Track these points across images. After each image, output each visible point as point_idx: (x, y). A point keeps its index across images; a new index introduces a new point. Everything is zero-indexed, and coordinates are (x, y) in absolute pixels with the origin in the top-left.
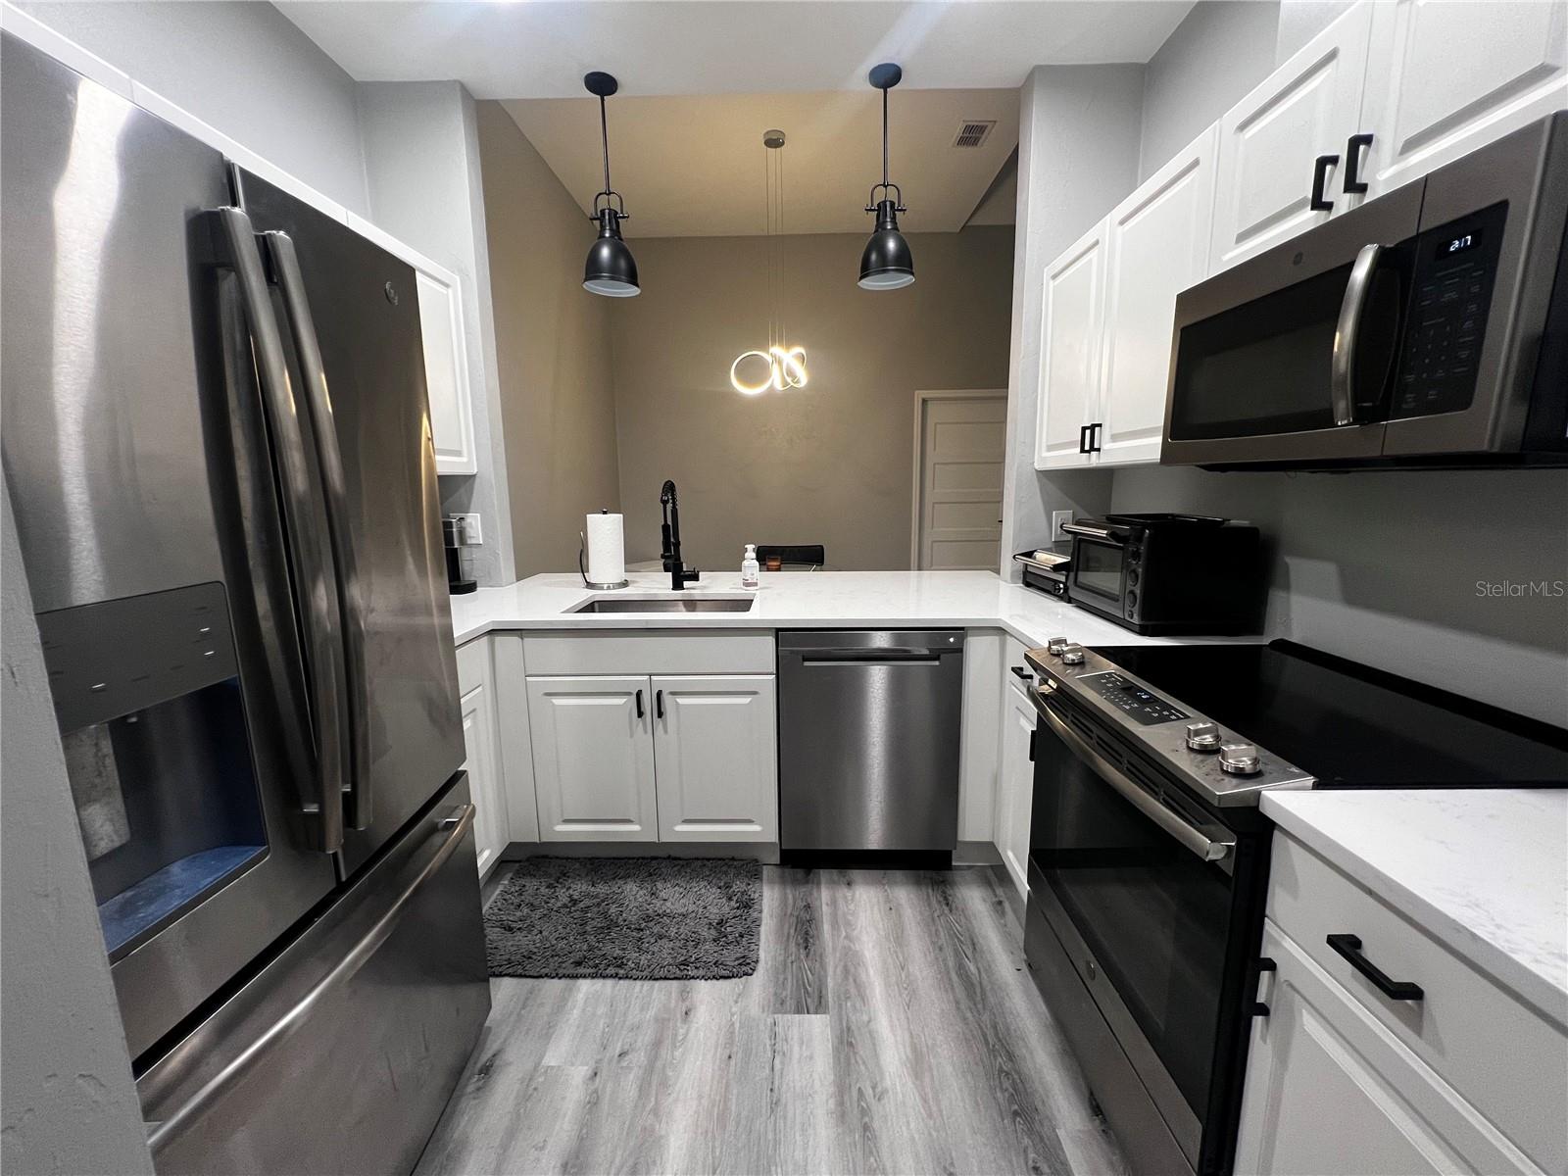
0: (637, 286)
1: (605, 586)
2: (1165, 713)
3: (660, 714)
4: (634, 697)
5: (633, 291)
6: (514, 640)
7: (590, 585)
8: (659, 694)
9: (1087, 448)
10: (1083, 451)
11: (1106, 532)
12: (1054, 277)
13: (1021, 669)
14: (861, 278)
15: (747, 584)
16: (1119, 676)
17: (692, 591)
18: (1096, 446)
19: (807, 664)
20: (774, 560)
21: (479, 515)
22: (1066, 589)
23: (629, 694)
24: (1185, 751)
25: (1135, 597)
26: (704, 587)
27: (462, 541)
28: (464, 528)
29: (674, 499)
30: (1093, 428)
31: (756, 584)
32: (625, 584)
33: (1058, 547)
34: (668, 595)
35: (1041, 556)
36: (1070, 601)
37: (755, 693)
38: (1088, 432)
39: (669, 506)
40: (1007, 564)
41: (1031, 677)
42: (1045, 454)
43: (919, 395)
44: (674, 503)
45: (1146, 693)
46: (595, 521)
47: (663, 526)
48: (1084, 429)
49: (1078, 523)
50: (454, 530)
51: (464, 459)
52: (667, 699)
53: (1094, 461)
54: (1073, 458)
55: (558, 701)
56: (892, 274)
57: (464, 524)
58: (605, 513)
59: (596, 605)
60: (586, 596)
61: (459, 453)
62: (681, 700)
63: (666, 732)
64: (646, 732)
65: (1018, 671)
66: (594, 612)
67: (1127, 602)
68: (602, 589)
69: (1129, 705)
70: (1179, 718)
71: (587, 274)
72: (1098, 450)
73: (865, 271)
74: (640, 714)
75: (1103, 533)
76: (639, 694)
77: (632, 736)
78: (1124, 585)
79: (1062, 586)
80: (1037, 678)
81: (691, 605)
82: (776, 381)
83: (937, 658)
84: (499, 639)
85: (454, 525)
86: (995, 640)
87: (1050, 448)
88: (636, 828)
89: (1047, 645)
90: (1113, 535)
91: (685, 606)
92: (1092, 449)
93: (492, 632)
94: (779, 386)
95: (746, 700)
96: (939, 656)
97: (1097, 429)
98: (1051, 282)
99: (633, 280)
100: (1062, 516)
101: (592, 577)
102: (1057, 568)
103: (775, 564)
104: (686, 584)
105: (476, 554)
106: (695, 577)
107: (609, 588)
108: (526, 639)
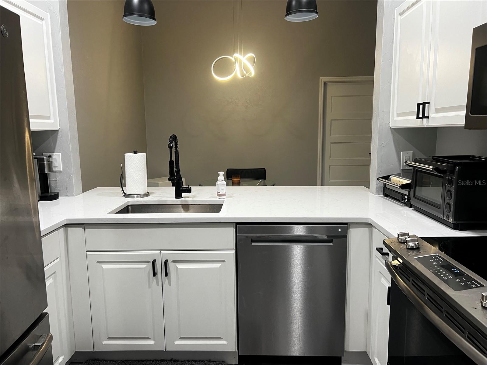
0: (154, 19)
1: (135, 196)
2: (469, 283)
3: (166, 274)
4: (151, 264)
5: (152, 23)
6: (80, 230)
7: (126, 195)
8: (166, 262)
9: (421, 116)
10: (418, 118)
11: (432, 167)
12: (401, 14)
13: (382, 249)
14: (286, 15)
15: (220, 195)
16: (441, 257)
17: (187, 199)
18: (426, 115)
19: (254, 244)
20: (237, 177)
21: (60, 154)
22: (409, 199)
23: (148, 262)
24: (480, 308)
25: (450, 207)
26: (194, 196)
27: (50, 169)
28: (52, 162)
29: (176, 145)
30: (424, 104)
31: (224, 195)
32: (147, 194)
33: (404, 174)
34: (173, 201)
35: (394, 179)
36: (411, 206)
37: (223, 261)
38: (421, 107)
39: (173, 150)
40: (374, 183)
41: (387, 254)
42: (396, 118)
43: (322, 80)
44: (176, 147)
45: (457, 269)
46: (130, 158)
47: (169, 162)
48: (419, 105)
49: (415, 161)
50: (45, 163)
51: (52, 121)
52: (171, 265)
53: (425, 123)
54: (412, 122)
55: (105, 266)
56: (305, 13)
57: (51, 159)
58: (135, 153)
59: (130, 207)
60: (123, 202)
61: (48, 118)
62: (179, 266)
63: (170, 285)
64: (158, 285)
65: (380, 250)
66: (128, 213)
67: (446, 210)
68: (133, 197)
69: (447, 276)
70: (477, 287)
71: (125, 13)
72: (428, 117)
73: (289, 11)
74: (155, 274)
75: (430, 168)
76: (154, 262)
77: (150, 287)
78: (443, 199)
79: (406, 197)
80: (391, 255)
81: (186, 207)
82: (237, 73)
83: (331, 241)
84: (70, 229)
85: (45, 160)
86: (366, 230)
87: (399, 115)
88: (152, 342)
89: (397, 236)
90: (436, 169)
91: (183, 208)
92: (424, 117)
93: (67, 226)
94: (239, 76)
95: (217, 265)
96: (332, 240)
97: (426, 105)
98: (399, 17)
99: (152, 16)
100: (406, 155)
101: (128, 191)
102: (403, 187)
103: (237, 180)
104: (184, 195)
105: (58, 176)
106: (189, 191)
107: (137, 197)
108: (86, 230)
